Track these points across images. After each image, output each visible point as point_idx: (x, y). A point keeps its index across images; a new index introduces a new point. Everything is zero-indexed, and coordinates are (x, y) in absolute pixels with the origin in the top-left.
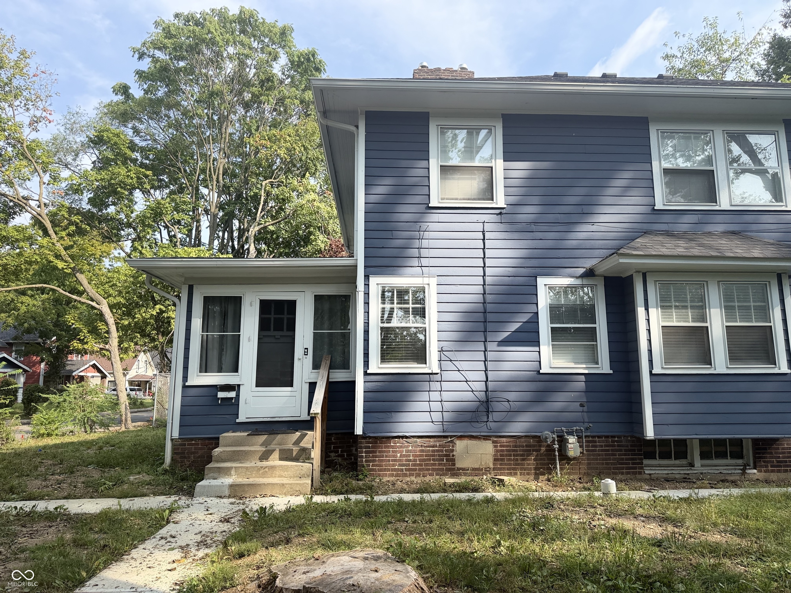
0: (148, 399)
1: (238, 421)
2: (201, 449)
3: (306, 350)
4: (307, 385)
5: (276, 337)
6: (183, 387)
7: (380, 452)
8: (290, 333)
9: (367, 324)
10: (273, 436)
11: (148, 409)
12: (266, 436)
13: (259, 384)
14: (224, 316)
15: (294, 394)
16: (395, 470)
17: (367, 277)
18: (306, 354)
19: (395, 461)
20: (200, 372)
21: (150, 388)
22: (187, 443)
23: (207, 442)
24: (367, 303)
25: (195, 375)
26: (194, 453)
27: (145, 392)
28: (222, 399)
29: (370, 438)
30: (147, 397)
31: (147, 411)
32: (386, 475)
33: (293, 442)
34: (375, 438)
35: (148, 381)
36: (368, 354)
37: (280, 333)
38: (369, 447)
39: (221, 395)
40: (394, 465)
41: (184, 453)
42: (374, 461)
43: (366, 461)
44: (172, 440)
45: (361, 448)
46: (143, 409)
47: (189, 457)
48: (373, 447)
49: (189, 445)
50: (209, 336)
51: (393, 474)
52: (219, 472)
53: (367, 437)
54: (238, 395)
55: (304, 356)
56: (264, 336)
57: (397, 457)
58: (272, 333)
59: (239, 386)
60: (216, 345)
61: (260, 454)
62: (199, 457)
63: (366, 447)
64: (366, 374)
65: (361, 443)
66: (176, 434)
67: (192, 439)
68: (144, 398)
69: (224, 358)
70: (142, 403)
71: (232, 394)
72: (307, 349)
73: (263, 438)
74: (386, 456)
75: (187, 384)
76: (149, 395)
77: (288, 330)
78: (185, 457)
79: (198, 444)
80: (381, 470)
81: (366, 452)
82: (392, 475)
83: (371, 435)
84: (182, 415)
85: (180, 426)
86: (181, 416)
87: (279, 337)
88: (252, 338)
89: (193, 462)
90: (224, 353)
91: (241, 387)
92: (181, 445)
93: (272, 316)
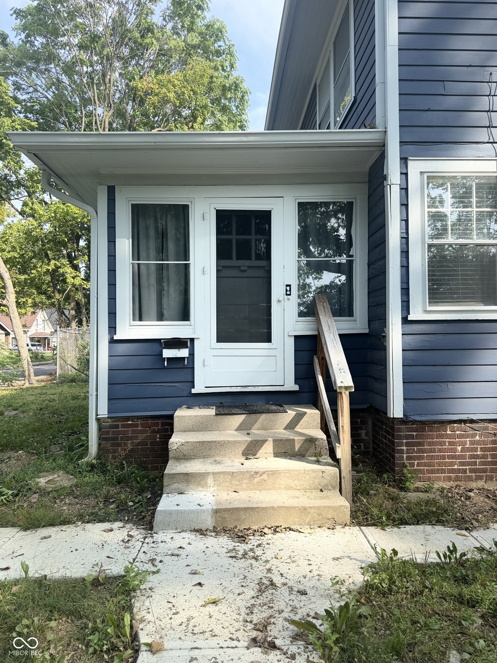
0: (48, 353)
1: (194, 391)
2: (141, 432)
3: (288, 288)
4: (292, 340)
5: (242, 268)
6: (110, 342)
7: (430, 444)
8: (263, 263)
9: (405, 239)
10: (253, 416)
11: (49, 362)
12: (243, 417)
13: (220, 339)
14: (163, 236)
15: (272, 353)
16: (453, 471)
17: (404, 160)
18: (288, 293)
19: (453, 457)
20: (134, 320)
21: (49, 344)
22: (120, 423)
23: (150, 421)
24: (405, 205)
25: (128, 324)
26: (131, 438)
27: (44, 347)
28: (168, 359)
29: (414, 422)
30: (47, 351)
31: (48, 364)
32: (439, 479)
33: (285, 426)
34: (423, 423)
35: (46, 338)
36: (408, 289)
37: (247, 263)
38: (412, 437)
39: (167, 353)
40: (453, 464)
41: (116, 439)
42: (422, 458)
43: (408, 458)
44: (98, 420)
45: (400, 437)
46: (44, 362)
47: (126, 445)
48: (417, 437)
49: (123, 426)
50: (142, 267)
51: (450, 477)
52: (188, 481)
53: (411, 421)
54: (192, 354)
55: (286, 297)
56: (223, 267)
57: (455, 450)
58: (234, 262)
59: (192, 340)
60: (153, 280)
61: (244, 447)
62: (139, 444)
63: (407, 437)
64: (405, 321)
65: (400, 430)
66: (103, 411)
67: (128, 419)
68: (44, 352)
69: (165, 301)
70: (42, 357)
71: (184, 353)
72: (290, 286)
73: (238, 419)
74: (440, 451)
75: (116, 337)
76: (48, 350)
77: (258, 257)
78: (119, 445)
79: (136, 426)
80: (432, 472)
81: (407, 444)
82: (449, 479)
83: (418, 418)
84: (111, 384)
85: (110, 399)
86: (109, 384)
87: (246, 268)
88: (207, 270)
89: (132, 450)
90: (165, 292)
91: (196, 342)
92: (111, 427)
93: (234, 237)
